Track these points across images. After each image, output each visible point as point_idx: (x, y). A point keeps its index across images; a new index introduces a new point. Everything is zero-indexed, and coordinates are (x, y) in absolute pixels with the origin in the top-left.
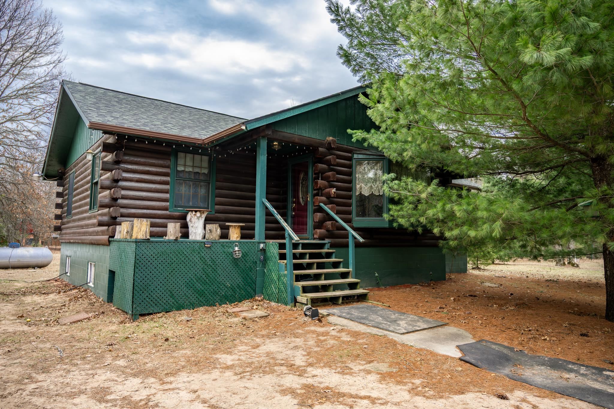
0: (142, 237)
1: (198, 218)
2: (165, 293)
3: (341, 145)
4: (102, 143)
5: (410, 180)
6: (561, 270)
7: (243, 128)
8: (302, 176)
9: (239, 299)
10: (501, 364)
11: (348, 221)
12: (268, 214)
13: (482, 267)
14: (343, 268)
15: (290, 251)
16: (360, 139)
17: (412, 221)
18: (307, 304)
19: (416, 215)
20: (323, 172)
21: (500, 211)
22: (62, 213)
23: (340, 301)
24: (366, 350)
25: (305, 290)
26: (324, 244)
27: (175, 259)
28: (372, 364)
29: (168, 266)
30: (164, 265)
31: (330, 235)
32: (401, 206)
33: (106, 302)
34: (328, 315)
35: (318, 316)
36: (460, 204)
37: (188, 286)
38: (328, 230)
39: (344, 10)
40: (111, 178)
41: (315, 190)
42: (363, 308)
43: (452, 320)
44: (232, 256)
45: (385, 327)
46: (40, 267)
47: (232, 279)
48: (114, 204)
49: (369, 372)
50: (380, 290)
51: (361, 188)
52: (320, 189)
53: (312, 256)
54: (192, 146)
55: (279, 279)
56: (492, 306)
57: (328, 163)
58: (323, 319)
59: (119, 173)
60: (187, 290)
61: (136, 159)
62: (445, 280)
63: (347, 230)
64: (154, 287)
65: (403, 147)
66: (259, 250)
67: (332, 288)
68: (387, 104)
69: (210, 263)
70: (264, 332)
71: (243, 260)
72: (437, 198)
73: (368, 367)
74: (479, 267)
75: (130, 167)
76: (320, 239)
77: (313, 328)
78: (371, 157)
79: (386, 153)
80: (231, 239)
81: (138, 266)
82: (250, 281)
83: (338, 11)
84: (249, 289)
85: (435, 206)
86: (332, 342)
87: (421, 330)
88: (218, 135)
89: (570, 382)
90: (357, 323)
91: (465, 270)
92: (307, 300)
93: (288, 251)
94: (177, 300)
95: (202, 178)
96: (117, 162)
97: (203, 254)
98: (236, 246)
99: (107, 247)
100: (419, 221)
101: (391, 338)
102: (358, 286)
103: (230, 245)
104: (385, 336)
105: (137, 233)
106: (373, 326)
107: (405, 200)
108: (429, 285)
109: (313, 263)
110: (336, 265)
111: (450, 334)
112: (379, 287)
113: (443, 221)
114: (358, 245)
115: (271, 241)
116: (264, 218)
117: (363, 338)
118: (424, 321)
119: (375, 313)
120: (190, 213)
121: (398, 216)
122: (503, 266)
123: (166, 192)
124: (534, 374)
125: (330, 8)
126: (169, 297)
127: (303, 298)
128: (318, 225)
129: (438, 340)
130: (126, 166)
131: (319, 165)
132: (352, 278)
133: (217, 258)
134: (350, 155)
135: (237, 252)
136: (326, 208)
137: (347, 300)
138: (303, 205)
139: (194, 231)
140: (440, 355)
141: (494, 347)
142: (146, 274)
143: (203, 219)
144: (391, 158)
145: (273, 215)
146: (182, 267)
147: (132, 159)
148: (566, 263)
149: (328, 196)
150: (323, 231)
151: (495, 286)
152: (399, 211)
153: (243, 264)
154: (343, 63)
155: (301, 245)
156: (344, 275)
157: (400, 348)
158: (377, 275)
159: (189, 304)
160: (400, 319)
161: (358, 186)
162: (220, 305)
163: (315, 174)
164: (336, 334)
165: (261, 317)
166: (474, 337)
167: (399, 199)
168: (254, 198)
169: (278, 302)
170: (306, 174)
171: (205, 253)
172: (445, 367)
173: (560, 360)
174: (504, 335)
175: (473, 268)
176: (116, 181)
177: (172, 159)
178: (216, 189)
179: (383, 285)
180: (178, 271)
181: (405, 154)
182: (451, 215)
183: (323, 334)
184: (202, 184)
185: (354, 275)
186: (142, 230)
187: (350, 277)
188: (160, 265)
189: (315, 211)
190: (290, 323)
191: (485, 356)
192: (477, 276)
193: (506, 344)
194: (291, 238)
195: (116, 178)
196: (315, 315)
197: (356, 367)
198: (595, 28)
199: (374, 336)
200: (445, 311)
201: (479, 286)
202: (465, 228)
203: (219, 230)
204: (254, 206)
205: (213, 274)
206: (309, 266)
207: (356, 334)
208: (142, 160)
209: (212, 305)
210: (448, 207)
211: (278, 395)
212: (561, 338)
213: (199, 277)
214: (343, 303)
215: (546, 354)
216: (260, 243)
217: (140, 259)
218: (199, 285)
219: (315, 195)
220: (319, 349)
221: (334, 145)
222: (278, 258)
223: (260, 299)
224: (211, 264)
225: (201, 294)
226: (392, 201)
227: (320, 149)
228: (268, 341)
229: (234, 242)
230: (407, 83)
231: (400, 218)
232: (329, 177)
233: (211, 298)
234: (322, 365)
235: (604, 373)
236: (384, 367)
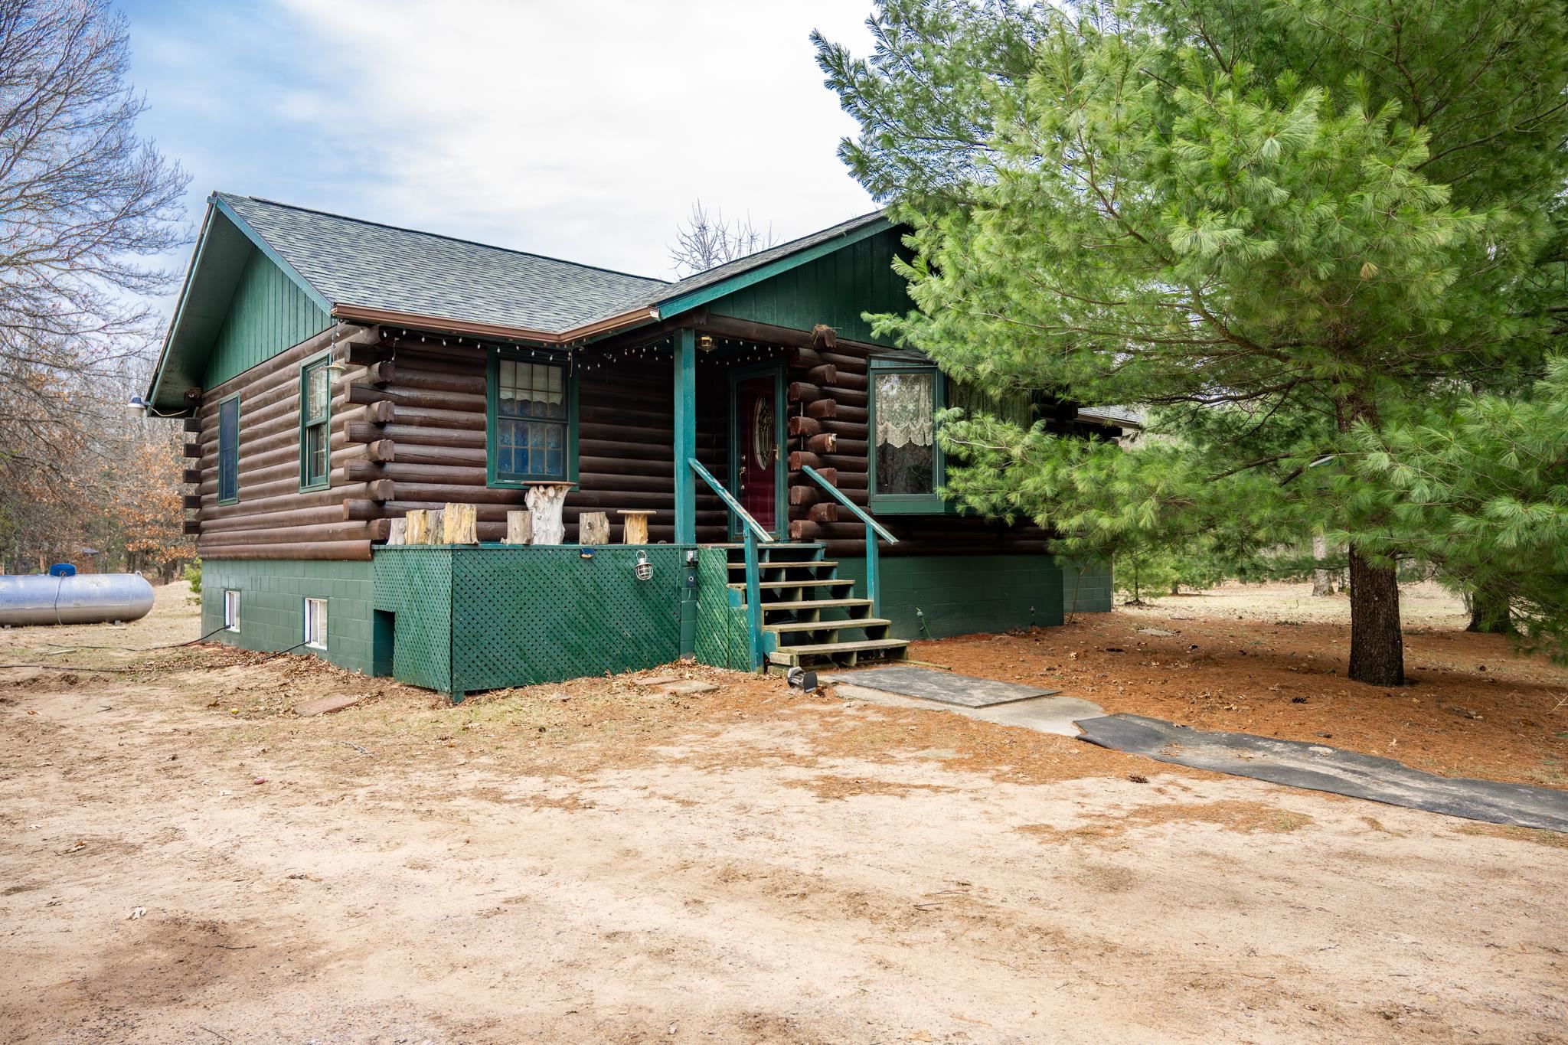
0: (464, 541)
1: (551, 500)
2: (510, 650)
3: (844, 341)
4: (349, 345)
5: (990, 419)
6: (1321, 605)
7: (655, 314)
8: (760, 406)
9: (650, 665)
10: (1145, 743)
11: (862, 502)
12: (702, 488)
13: (1147, 601)
14: (855, 597)
15: (754, 566)
16: (887, 332)
17: (994, 501)
18: (792, 666)
19: (1001, 488)
20: (807, 399)
21: (1152, 482)
22: (201, 492)
23: (854, 660)
24: (914, 733)
25: (787, 639)
26: (814, 551)
27: (525, 584)
28: (927, 751)
29: (514, 596)
30: (506, 596)
31: (825, 531)
32: (972, 470)
33: (371, 676)
34: (836, 683)
35: (816, 686)
36: (1085, 468)
37: (551, 636)
38: (820, 522)
39: (851, 62)
40: (370, 418)
41: (790, 437)
42: (899, 672)
43: (1071, 687)
44: (634, 576)
45: (945, 698)
46: (128, 619)
47: (634, 623)
48: (378, 473)
49: (924, 760)
50: (926, 645)
51: (886, 431)
52: (804, 436)
53: (792, 574)
54: (536, 349)
55: (729, 620)
56: (1148, 665)
57: (819, 380)
58: (826, 691)
59: (387, 410)
60: (551, 644)
61: (417, 378)
62: (1061, 623)
63: (862, 521)
64: (490, 639)
65: (976, 352)
66: (685, 563)
67: (836, 637)
68: (948, 281)
69: (591, 590)
70: (718, 715)
71: (654, 583)
72: (1042, 455)
73: (921, 753)
74: (1141, 599)
75: (405, 393)
76: (804, 539)
77: (809, 706)
78: (908, 365)
79: (943, 363)
80: (630, 542)
81: (458, 597)
82: (668, 626)
83: (840, 65)
84: (667, 643)
85: (1039, 471)
86: (852, 724)
87: (1011, 702)
88: (595, 327)
89: (1252, 762)
90: (892, 696)
91: (1107, 607)
92: (792, 657)
93: (749, 565)
94: (533, 665)
95: (549, 414)
96: (380, 386)
97: (578, 574)
98: (641, 555)
99: (364, 564)
100: (1008, 501)
101: (957, 713)
102: (887, 633)
103: (630, 553)
104: (946, 712)
105: (454, 531)
106: (922, 698)
107: (980, 459)
108: (1028, 634)
109: (796, 589)
110: (839, 592)
111: (1063, 706)
112: (924, 640)
113: (1055, 500)
114: (885, 552)
115: (710, 546)
116: (692, 498)
117: (907, 716)
118: (1016, 690)
119: (925, 678)
120: (533, 490)
121: (965, 491)
122: (1197, 598)
123: (481, 445)
124: (1197, 754)
125: (823, 58)
126: (517, 659)
127: (782, 655)
128: (801, 511)
129: (1040, 714)
130: (397, 393)
131: (801, 384)
132: (874, 617)
133: (605, 581)
134: (862, 361)
135: (644, 569)
136: (816, 475)
137: (868, 658)
138: (763, 468)
139: (544, 528)
140: (1044, 735)
141: (1138, 722)
142: (474, 614)
143: (561, 502)
144: (953, 374)
145: (715, 493)
146: (540, 599)
147: (408, 376)
148: (1336, 590)
149: (821, 451)
150: (809, 523)
151: (1165, 633)
152: (967, 480)
153: (654, 592)
154: (852, 174)
155: (767, 553)
156: (858, 612)
157: (975, 727)
158: (920, 613)
159: (555, 672)
160: (972, 687)
161: (880, 428)
162: (614, 674)
163: (790, 403)
164: (856, 713)
165: (707, 691)
166: (1106, 709)
167: (969, 456)
168: (671, 457)
169: (728, 667)
170: (771, 401)
171: (581, 570)
172: (1051, 750)
173: (1246, 735)
174: (1160, 706)
175: (1127, 604)
176: (380, 425)
177: (489, 373)
178: (580, 437)
179: (934, 636)
180: (533, 608)
181: (980, 368)
182: (1068, 490)
183: (830, 714)
184: (549, 426)
185: (878, 613)
186: (463, 526)
187: (870, 615)
188: (498, 596)
189: (792, 483)
190: (763, 700)
191: (1121, 733)
192: (1130, 619)
193: (1161, 718)
194: (757, 539)
195: (382, 419)
196: (810, 684)
197: (900, 754)
198: (1281, 197)
199: (926, 712)
200: (1058, 673)
201: (1132, 634)
202: (1092, 513)
203: (606, 524)
204: (670, 473)
205: (598, 613)
206: (788, 594)
207: (894, 712)
208: (430, 378)
209: (601, 674)
210: (1062, 473)
211: (782, 788)
212: (1257, 706)
213: (572, 618)
214: (858, 666)
215: (1223, 731)
216: (686, 549)
217: (462, 584)
218: (573, 634)
219: (790, 449)
220: (830, 734)
221: (831, 341)
222: (726, 578)
223: (688, 662)
224: (595, 593)
225: (577, 651)
226: (953, 460)
227: (803, 351)
228: (731, 727)
229: (636, 548)
230: (988, 252)
231: (970, 494)
232: (822, 410)
233: (596, 661)
234: (842, 754)
235: (1311, 749)
236: (949, 754)
